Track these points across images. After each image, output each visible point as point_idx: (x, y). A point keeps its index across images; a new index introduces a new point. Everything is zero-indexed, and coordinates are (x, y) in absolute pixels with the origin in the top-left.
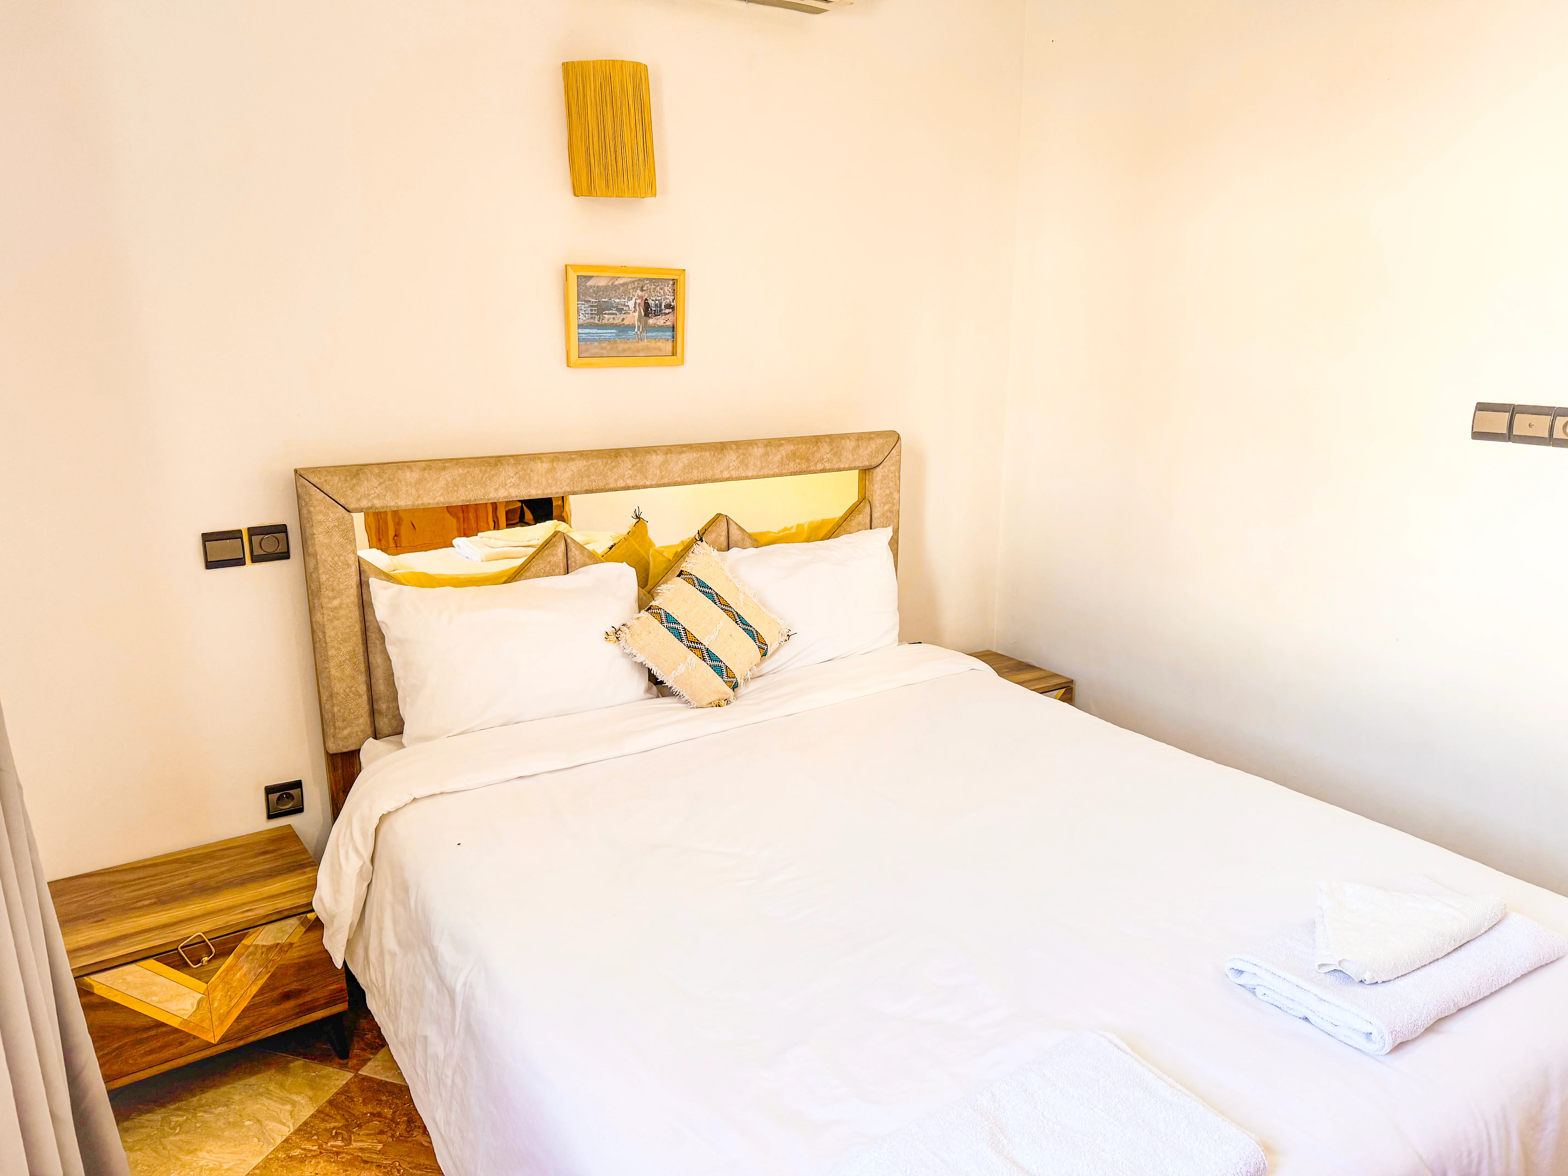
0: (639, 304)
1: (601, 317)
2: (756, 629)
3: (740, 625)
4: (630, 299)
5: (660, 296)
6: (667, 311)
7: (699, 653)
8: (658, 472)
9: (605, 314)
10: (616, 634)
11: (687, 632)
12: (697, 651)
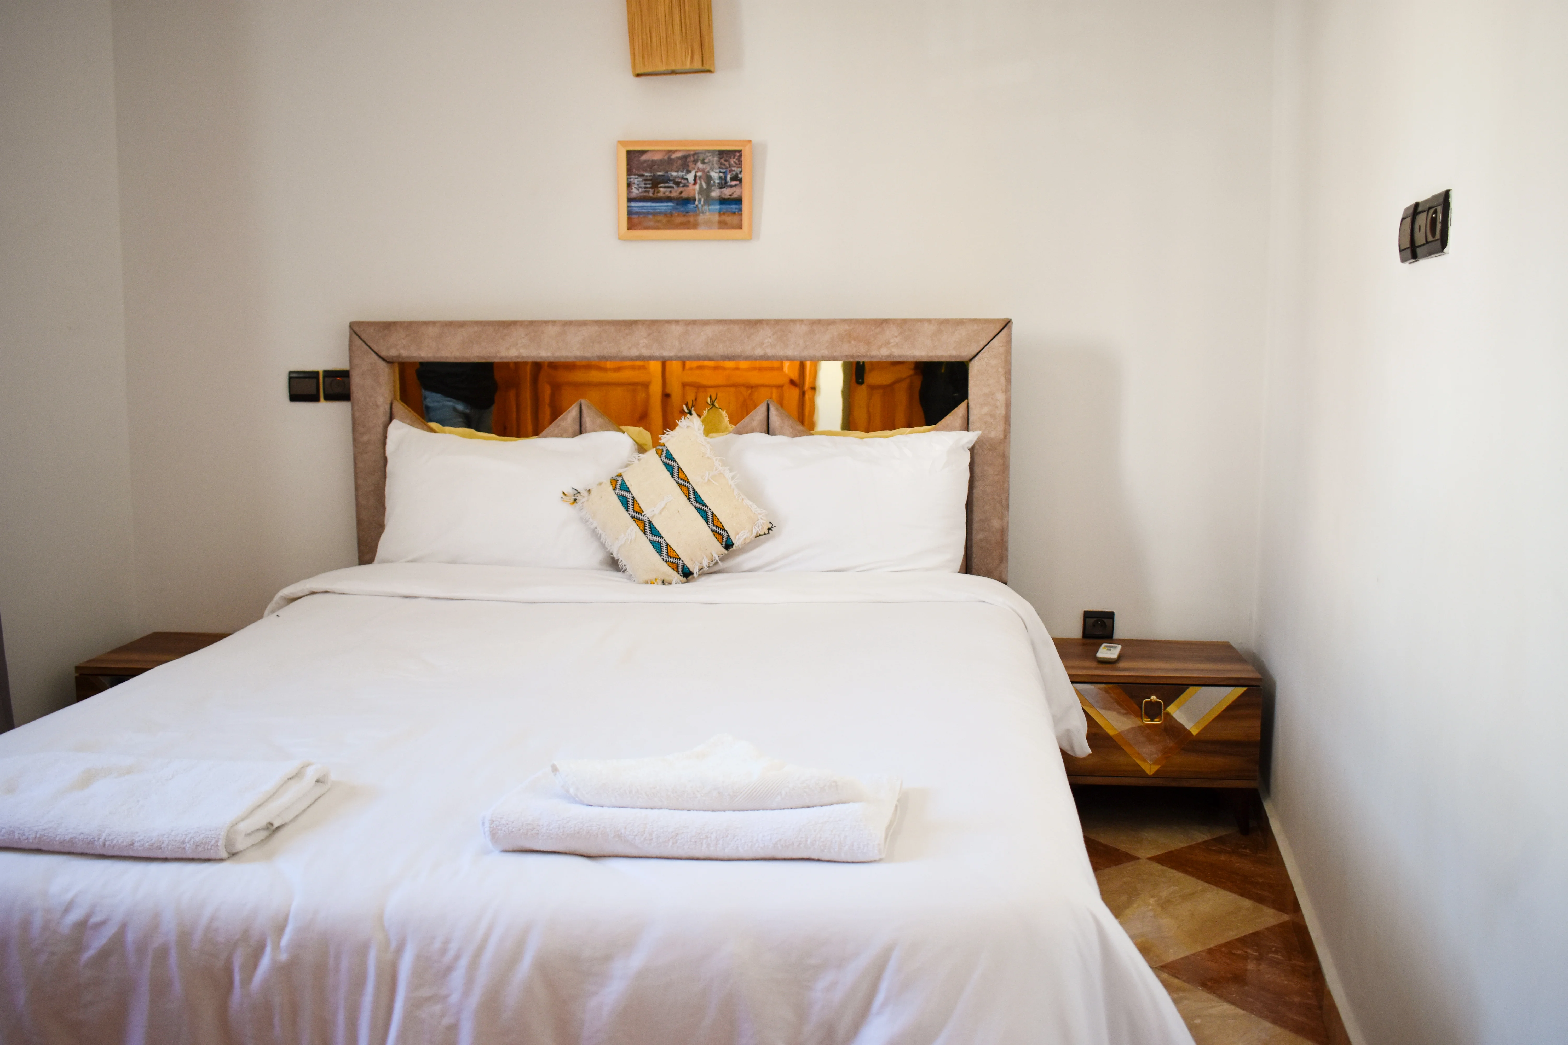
0: (700, 177)
1: (656, 192)
2: (713, 510)
3: (693, 503)
4: (689, 172)
5: (725, 168)
6: (734, 183)
7: (642, 525)
8: (677, 343)
9: (661, 187)
10: (574, 497)
11: (635, 502)
12: (639, 523)
